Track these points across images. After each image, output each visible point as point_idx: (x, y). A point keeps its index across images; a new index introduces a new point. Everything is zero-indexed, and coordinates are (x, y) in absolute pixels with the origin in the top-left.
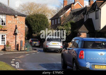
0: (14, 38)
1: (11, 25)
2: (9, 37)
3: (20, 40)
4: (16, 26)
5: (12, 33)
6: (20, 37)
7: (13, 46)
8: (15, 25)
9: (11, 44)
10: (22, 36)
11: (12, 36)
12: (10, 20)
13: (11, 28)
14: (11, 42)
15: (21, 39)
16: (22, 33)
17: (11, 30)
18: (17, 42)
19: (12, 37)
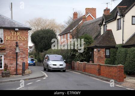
0: (14, 59)
1: (9, 42)
2: (8, 58)
3: (22, 61)
4: (17, 43)
5: (11, 52)
6: (22, 57)
7: (13, 70)
8: (15, 42)
9: (11, 67)
10: (24, 56)
11: (11, 56)
12: (9, 35)
13: (11, 47)
14: (10, 64)
15: (24, 60)
16: (24, 52)
17: (10, 49)
18: (18, 64)
19: (11, 58)
